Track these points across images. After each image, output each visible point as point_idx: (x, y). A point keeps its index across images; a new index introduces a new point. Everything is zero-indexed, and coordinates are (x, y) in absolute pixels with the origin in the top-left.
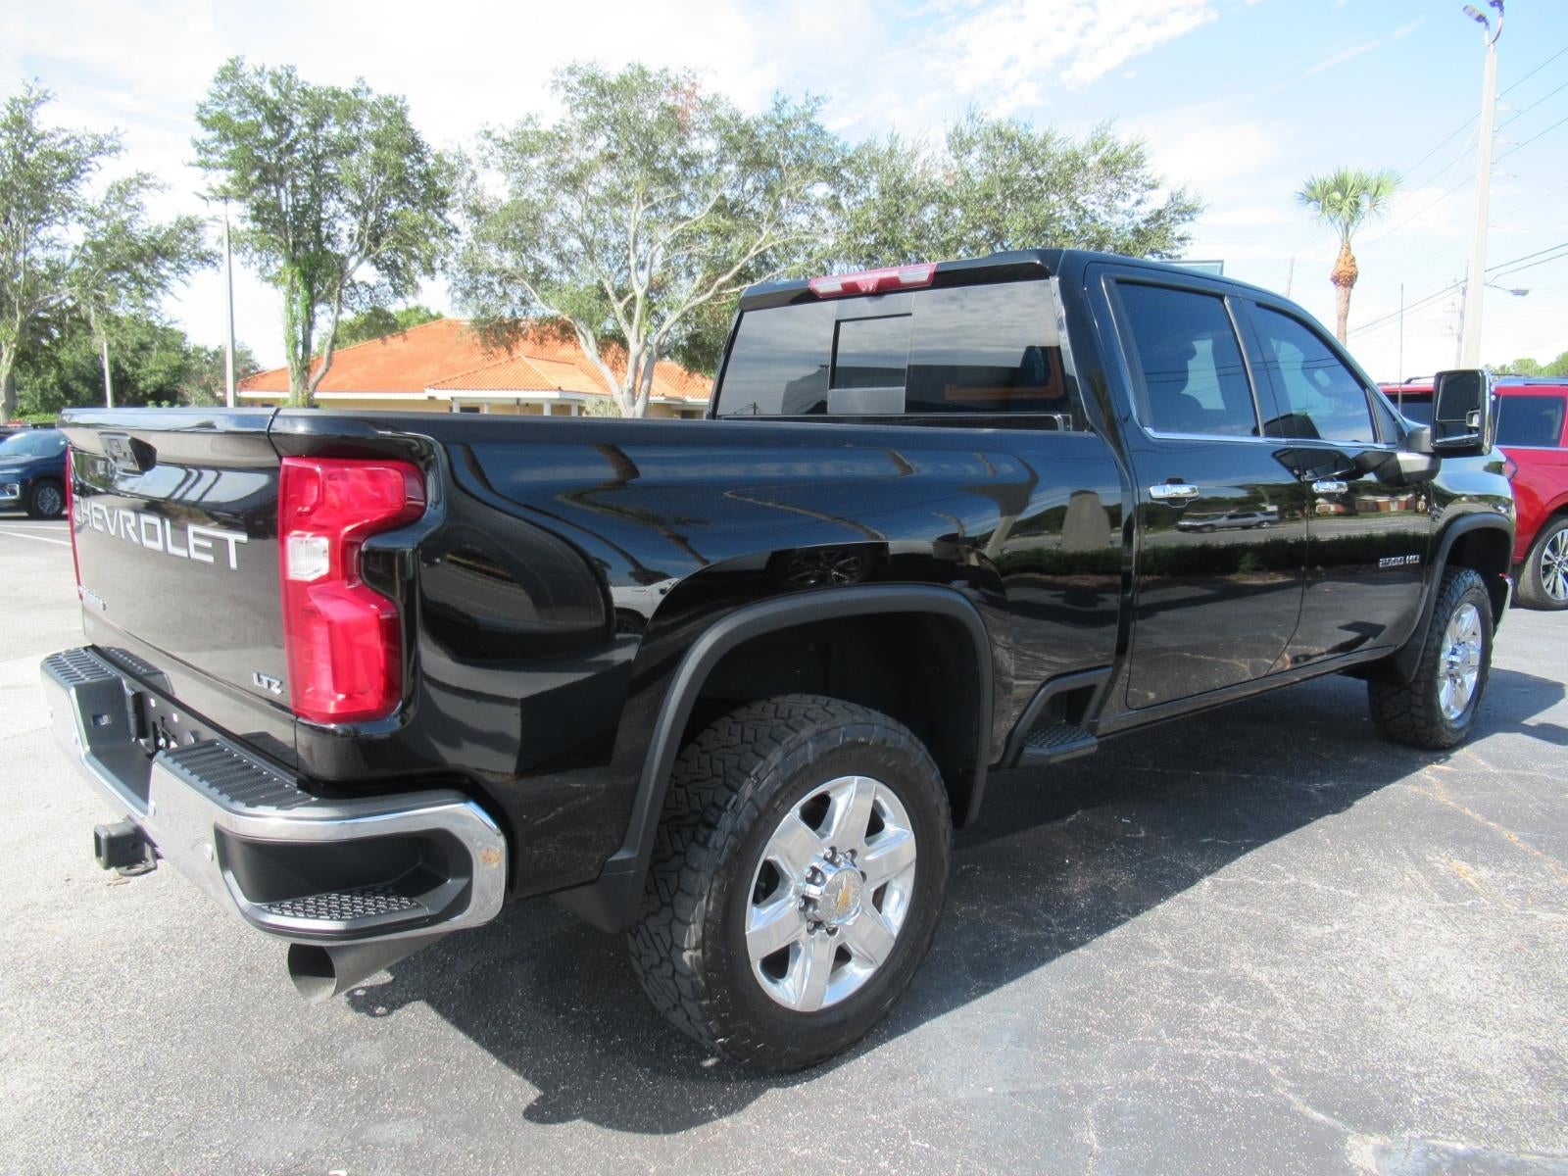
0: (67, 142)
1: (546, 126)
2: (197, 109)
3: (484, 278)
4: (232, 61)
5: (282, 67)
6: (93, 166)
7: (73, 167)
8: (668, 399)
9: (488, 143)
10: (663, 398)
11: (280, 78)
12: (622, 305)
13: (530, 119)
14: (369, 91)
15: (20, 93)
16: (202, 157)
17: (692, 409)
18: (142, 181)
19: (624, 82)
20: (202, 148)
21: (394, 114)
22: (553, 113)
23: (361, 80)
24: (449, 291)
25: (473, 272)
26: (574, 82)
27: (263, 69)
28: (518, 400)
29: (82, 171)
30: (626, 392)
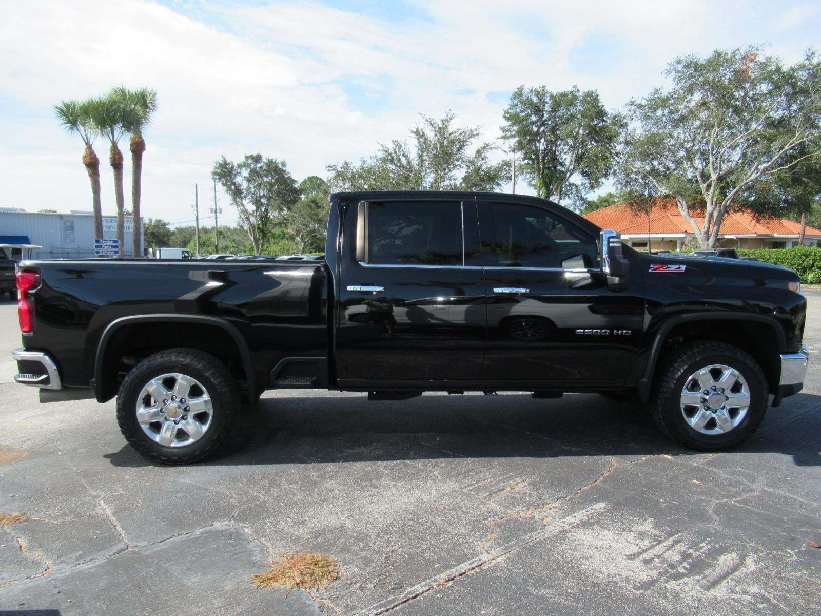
0: (461, 134)
1: (665, 93)
2: (504, 113)
3: (633, 176)
4: (519, 89)
5: (540, 87)
6: (469, 143)
7: (462, 144)
8: (760, 235)
9: (633, 108)
10: (755, 235)
11: (539, 92)
12: (705, 185)
13: (657, 91)
14: (578, 91)
15: (444, 117)
16: (504, 134)
17: (781, 241)
18: (486, 147)
19: (710, 62)
20: (504, 130)
21: (592, 100)
22: (668, 86)
23: (575, 87)
24: (614, 184)
25: (628, 175)
26: (680, 67)
27: (532, 89)
28: (663, 239)
29: (464, 146)
30: (703, 233)
